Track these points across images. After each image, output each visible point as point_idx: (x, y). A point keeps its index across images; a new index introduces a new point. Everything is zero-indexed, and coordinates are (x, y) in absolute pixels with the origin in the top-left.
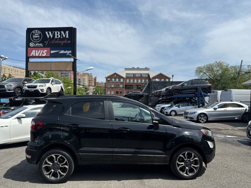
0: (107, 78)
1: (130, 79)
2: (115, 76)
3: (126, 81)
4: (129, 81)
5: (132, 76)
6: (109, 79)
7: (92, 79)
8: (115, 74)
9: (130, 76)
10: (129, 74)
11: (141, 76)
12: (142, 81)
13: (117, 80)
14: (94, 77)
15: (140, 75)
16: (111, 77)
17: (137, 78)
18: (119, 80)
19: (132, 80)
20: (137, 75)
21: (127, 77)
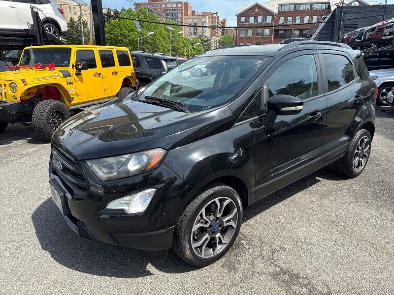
0: (239, 16)
1: (287, 17)
2: (257, 10)
3: (278, 20)
4: (285, 20)
5: (292, 9)
6: (243, 19)
7: (218, 23)
8: (257, 6)
9: (287, 9)
10: (285, 5)
11: (312, 8)
12: (312, 19)
13: (260, 19)
14: (221, 19)
15: (309, 6)
16: (247, 13)
17: (303, 14)
18: (264, 20)
19: (290, 18)
20: (302, 8)
21: (280, 13)
